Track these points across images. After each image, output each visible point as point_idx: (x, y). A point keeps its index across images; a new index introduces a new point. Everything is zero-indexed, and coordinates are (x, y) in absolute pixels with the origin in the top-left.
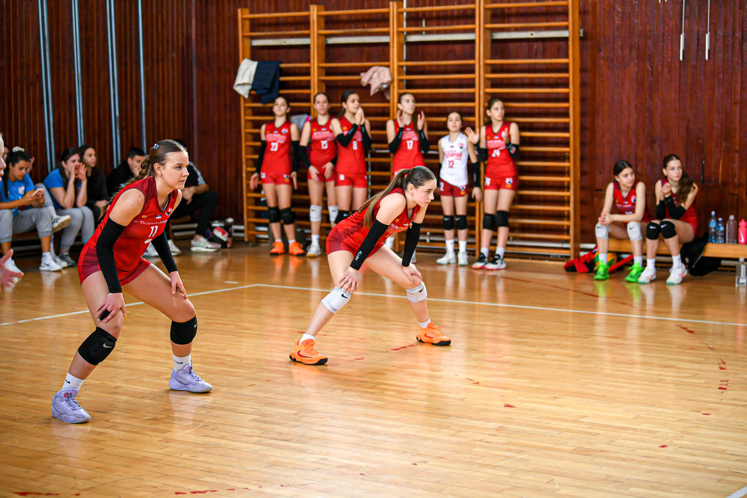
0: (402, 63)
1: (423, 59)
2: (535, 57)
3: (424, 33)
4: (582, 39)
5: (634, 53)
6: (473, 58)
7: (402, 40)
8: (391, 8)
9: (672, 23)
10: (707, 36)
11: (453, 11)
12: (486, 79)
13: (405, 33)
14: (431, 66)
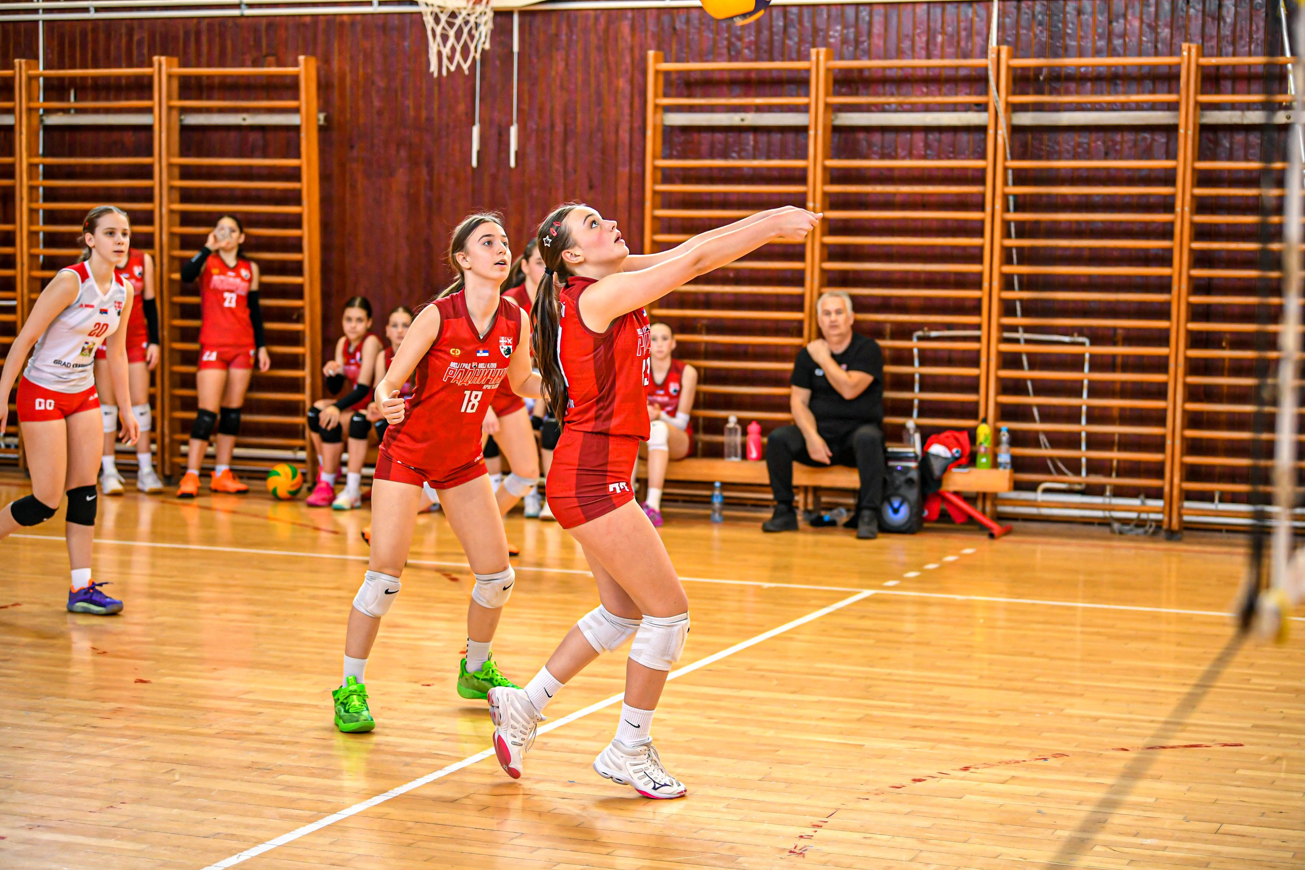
0: (35, 160)
1: (72, 154)
2: (251, 155)
3: (72, 111)
4: (321, 129)
5: (403, 153)
6: (150, 154)
7: (35, 121)
8: (17, 69)
9: (462, 108)
10: (514, 130)
11: (119, 78)
12: (171, 188)
13: (41, 111)
14: (85, 166)
